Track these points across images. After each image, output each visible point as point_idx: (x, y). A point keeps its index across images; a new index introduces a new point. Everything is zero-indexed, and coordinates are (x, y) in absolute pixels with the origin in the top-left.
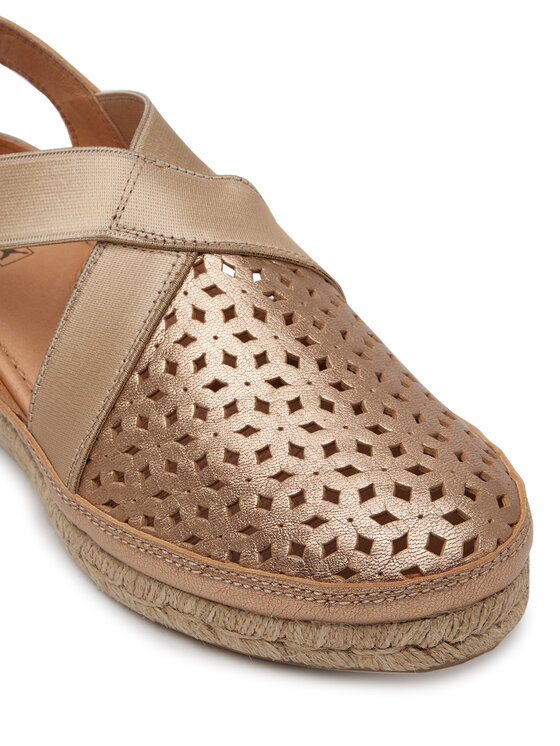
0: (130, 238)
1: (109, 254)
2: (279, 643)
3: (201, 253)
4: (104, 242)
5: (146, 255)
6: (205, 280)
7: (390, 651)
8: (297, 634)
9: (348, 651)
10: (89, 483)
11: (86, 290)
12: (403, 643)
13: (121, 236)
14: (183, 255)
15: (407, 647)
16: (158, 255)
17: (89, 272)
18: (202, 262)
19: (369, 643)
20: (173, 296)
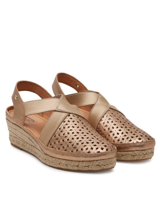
0: (59, 110)
1: (56, 113)
2: (77, 166)
3: (70, 114)
4: (55, 111)
5: (61, 113)
6: (70, 117)
7: (94, 166)
8: (81, 164)
9: (88, 167)
10: (49, 145)
11: (51, 117)
12: (96, 164)
13: (58, 110)
14: (67, 114)
15: (97, 165)
16: (63, 113)
17: (52, 115)
18: (70, 115)
19: (91, 165)
20: (65, 119)
